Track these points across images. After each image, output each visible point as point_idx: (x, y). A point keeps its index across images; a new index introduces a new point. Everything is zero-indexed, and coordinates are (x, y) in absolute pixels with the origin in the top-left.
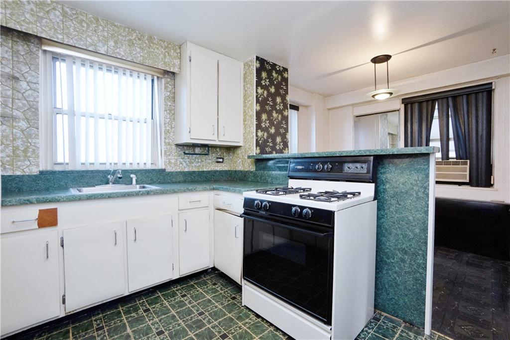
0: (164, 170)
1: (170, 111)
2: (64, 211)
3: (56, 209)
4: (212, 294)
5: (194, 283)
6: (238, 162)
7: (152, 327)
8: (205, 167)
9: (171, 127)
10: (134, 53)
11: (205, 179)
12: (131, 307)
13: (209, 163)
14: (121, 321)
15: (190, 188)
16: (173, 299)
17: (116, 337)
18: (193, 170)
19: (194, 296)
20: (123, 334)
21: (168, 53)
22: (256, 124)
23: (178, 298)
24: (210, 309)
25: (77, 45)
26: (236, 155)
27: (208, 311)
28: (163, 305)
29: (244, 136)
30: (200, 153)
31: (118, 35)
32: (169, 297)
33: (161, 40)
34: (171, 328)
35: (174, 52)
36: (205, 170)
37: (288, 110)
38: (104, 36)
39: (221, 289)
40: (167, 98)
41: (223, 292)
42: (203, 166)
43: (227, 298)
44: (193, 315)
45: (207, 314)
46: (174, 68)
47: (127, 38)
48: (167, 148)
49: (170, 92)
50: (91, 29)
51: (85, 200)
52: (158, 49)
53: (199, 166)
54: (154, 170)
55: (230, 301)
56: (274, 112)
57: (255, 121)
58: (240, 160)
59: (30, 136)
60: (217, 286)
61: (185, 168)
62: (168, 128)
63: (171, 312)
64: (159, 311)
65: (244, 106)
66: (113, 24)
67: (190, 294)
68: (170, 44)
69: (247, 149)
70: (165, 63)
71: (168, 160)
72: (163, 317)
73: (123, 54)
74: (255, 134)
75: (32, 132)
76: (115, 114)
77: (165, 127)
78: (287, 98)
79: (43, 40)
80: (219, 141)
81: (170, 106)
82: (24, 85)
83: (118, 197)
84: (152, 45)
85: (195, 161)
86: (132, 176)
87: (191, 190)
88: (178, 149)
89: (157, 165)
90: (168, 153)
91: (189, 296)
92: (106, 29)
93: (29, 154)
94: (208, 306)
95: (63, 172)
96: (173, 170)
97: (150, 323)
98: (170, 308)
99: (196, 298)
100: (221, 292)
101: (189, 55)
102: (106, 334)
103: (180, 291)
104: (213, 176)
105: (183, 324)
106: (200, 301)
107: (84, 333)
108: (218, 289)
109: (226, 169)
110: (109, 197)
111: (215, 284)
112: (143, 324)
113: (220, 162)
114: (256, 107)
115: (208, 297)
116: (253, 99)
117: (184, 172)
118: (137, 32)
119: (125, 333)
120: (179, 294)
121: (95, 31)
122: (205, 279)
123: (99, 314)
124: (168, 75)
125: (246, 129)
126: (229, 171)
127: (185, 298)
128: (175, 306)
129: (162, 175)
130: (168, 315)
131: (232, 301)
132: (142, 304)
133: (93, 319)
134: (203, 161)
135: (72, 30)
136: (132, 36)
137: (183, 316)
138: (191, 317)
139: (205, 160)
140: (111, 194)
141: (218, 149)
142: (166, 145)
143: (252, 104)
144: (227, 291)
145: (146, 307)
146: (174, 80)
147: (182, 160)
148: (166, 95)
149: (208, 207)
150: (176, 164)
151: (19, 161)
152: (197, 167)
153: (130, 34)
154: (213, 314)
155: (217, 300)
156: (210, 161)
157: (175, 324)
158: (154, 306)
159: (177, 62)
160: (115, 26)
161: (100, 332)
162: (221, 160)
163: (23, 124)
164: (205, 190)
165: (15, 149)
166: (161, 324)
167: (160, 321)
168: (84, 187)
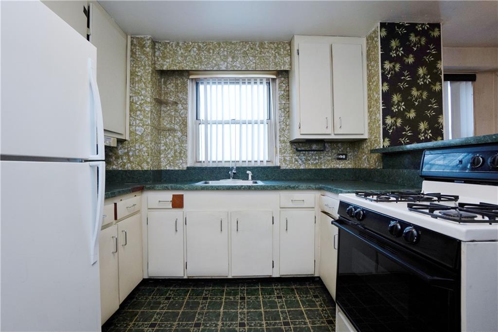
0: (279, 167)
1: (285, 109)
2: (189, 197)
3: (183, 195)
4: (308, 307)
5: (296, 288)
6: (364, 158)
7: (239, 316)
8: (324, 164)
9: (286, 124)
10: (248, 62)
11: (323, 178)
12: (233, 290)
13: (328, 160)
14: (221, 299)
15: (292, 186)
16: (268, 296)
17: (211, 311)
18: (309, 168)
19: (289, 301)
20: (217, 311)
21: (278, 53)
22: (383, 109)
23: (274, 298)
24: (297, 323)
25: (206, 69)
26: (361, 150)
27: (295, 325)
28: (257, 299)
29: (369, 126)
30: (317, 149)
31: (234, 51)
32: (266, 294)
33: (271, 43)
34: (253, 325)
35: (284, 50)
36: (323, 167)
37: (441, 82)
38: (224, 56)
39: (321, 306)
40: (282, 97)
41: (321, 309)
42: (321, 163)
43: (322, 318)
44: (278, 321)
45: (292, 326)
46: (284, 65)
47: (242, 51)
48: (282, 146)
49: (284, 91)
50: (215, 53)
51: (200, 190)
52: (268, 52)
53: (317, 163)
54: (269, 167)
55: (324, 323)
56: (414, 89)
57: (381, 105)
58: (365, 156)
59: (183, 141)
60: (317, 300)
61: (300, 165)
62: (283, 126)
63: (261, 308)
64: (251, 303)
65: (368, 90)
66: (231, 43)
67: (286, 298)
68: (279, 44)
69: (373, 142)
70: (276, 64)
71: (283, 158)
72: (252, 310)
73: (239, 65)
74: (381, 122)
75: (184, 139)
76: (238, 119)
77: (280, 125)
78: (438, 66)
79: (190, 72)
80: (335, 134)
81: (285, 104)
82: (180, 106)
83: (224, 190)
84: (263, 50)
85: (312, 158)
86: (248, 172)
87: (294, 188)
88: (293, 146)
89: (274, 162)
90: (283, 151)
91: (284, 299)
92: (226, 49)
93: (182, 155)
94: (297, 319)
95: (200, 168)
96: (288, 167)
97: (239, 311)
98: (262, 305)
99: (290, 304)
100: (319, 308)
101: (297, 48)
102: (207, 305)
103: (278, 291)
104: (333, 174)
105: (265, 325)
106: (292, 309)
107: (195, 297)
108: (318, 304)
109: (350, 166)
110: (217, 189)
111: (316, 297)
112: (234, 309)
113: (342, 159)
114: (382, 88)
115: (303, 309)
116: (378, 78)
117: (299, 169)
118: (250, 43)
119: (219, 311)
120: (276, 293)
121: (218, 54)
122: (309, 287)
123: (210, 286)
124: (281, 75)
125: (371, 117)
126: (353, 169)
127: (280, 300)
128: (266, 304)
129: (277, 172)
130: (257, 310)
131: (326, 324)
132: (242, 291)
133: (206, 288)
134: (321, 158)
135: (203, 58)
136: (246, 48)
137: (269, 317)
138: (275, 323)
139: (324, 157)
140: (218, 186)
141: (339, 145)
142: (281, 143)
143: (377, 85)
144: (326, 310)
145: (244, 295)
146: (288, 78)
147: (297, 157)
148: (281, 94)
149: (313, 208)
150: (291, 162)
151: (177, 160)
152: (314, 164)
153: (244, 46)
154: (298, 330)
155: (310, 316)
156: (330, 158)
157: (258, 323)
158: (249, 297)
159: (287, 59)
160: (233, 44)
161: (204, 301)
162: (344, 157)
163: (179, 134)
164: (309, 189)
165: (176, 151)
166: (247, 316)
167: (248, 313)
168: (211, 180)
